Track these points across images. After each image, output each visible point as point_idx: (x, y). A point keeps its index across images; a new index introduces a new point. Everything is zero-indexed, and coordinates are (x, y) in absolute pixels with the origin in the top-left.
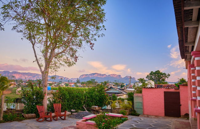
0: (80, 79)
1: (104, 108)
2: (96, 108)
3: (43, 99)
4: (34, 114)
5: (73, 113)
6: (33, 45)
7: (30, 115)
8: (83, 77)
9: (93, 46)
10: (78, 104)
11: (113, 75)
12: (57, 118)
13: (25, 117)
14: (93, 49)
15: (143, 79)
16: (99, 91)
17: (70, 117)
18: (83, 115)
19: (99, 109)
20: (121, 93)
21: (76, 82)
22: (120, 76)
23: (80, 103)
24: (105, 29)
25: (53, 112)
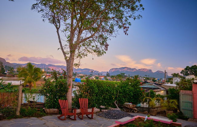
0: (110, 72)
1: (138, 105)
2: (129, 106)
3: (67, 92)
4: (56, 110)
5: (102, 110)
6: (58, 29)
7: (52, 110)
8: (113, 71)
9: (127, 30)
10: (108, 99)
11: (144, 69)
12: (82, 116)
13: (46, 112)
14: (127, 34)
15: (178, 74)
16: (134, 85)
17: (99, 115)
18: (114, 115)
19: (133, 106)
20: (158, 88)
21: (106, 75)
22: (150, 70)
23: (111, 99)
24: (143, 9)
25: (79, 108)
